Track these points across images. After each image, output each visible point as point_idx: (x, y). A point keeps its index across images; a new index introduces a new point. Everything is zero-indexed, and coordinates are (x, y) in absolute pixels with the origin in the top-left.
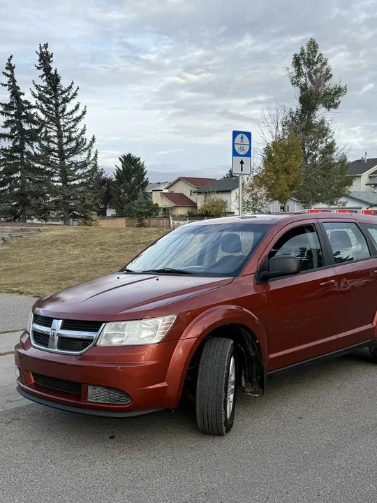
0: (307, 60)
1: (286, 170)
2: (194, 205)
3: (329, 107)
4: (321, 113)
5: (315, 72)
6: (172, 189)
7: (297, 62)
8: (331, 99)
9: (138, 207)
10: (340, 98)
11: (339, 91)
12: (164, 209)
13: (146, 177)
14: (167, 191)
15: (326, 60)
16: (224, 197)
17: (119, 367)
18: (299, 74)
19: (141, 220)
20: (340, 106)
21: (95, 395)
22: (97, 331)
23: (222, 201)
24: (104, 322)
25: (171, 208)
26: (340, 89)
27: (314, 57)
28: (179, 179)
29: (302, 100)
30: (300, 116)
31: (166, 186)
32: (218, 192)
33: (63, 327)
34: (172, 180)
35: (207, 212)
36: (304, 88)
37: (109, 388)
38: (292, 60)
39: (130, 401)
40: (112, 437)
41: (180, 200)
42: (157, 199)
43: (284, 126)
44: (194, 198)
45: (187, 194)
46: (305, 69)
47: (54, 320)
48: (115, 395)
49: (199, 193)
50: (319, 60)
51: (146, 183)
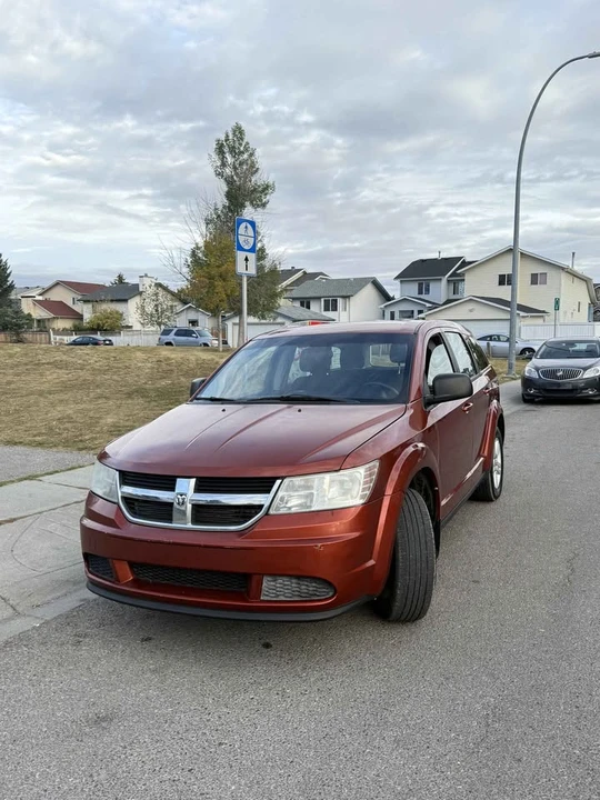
0: (233, 148)
1: (221, 276)
2: (80, 317)
3: (256, 206)
4: (248, 212)
5: (241, 164)
6: (47, 296)
7: (220, 150)
8: (258, 195)
9: (13, 318)
10: (268, 197)
11: (266, 188)
12: (39, 321)
13: (10, 279)
14: (40, 298)
15: (254, 150)
16: (119, 307)
17: (320, 545)
18: (224, 165)
19: (18, 334)
20: (268, 206)
21: (273, 589)
22: (268, 492)
23: (117, 312)
24: (278, 478)
25: (49, 319)
26: (268, 186)
27: (241, 144)
28: (57, 284)
29: (229, 195)
30: (226, 215)
31: (39, 291)
32: (112, 301)
33: (198, 489)
34: (47, 285)
35: (98, 325)
36: (230, 181)
37: (299, 577)
38: (215, 146)
39: (331, 594)
40: (267, 646)
41: (61, 309)
42: (27, 307)
43: (207, 224)
44: (78, 308)
45: (69, 303)
46: (230, 159)
47: (178, 480)
48: (308, 588)
49: (86, 301)
50: (246, 149)
51: (12, 287)
